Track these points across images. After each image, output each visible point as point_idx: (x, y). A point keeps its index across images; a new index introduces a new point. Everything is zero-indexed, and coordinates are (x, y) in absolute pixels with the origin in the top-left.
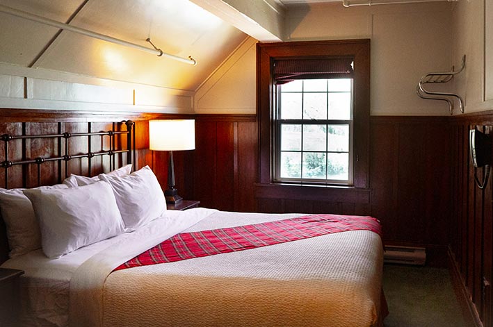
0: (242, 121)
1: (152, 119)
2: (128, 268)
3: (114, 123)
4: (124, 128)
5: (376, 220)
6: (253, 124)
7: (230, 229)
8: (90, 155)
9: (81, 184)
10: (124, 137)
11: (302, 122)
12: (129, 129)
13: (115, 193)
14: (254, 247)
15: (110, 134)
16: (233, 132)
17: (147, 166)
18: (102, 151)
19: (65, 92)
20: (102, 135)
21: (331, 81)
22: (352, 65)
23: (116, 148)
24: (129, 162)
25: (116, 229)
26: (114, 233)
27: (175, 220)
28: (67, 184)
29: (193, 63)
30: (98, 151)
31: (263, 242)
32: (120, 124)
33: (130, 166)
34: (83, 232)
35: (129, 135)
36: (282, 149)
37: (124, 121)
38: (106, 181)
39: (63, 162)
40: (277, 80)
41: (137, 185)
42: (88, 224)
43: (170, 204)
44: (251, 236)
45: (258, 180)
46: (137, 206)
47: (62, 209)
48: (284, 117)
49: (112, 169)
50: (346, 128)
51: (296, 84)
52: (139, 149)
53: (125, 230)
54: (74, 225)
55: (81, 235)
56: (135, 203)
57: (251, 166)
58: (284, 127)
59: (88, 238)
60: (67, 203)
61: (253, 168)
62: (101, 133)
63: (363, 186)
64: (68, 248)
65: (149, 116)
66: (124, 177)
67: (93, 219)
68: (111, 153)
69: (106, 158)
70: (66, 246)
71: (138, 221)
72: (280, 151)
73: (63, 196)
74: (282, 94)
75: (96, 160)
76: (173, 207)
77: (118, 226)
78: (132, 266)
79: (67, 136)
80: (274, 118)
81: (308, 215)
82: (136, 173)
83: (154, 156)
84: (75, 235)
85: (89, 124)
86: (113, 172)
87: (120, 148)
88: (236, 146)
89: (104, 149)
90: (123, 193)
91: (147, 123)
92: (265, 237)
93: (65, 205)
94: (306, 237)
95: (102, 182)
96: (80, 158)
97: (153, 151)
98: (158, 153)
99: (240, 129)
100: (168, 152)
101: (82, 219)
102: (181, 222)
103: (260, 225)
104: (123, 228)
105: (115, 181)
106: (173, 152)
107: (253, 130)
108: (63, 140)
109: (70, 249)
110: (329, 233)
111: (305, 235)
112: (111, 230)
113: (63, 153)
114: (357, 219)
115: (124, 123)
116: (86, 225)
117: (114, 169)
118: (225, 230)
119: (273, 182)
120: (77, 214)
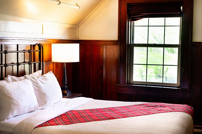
0: (109, 44)
1: (53, 43)
2: (43, 126)
3: (31, 45)
4: (37, 48)
5: (191, 107)
6: (115, 46)
7: (100, 109)
8: (18, 64)
9: (14, 80)
10: (37, 54)
11: (148, 45)
12: (40, 49)
13: (33, 86)
14: (113, 118)
15: (29, 52)
16: (103, 51)
17: (51, 72)
18: (25, 62)
19: (4, 26)
20: (24, 52)
21: (167, 19)
22: (181, 8)
23: (32, 61)
24: (39, 69)
25: (35, 107)
26: (33, 109)
27: (68, 103)
28: (6, 80)
29: (78, 8)
30: (22, 62)
31: (119, 116)
32: (34, 46)
33: (41, 71)
34: (17, 107)
35: (40, 53)
36: (134, 63)
37: (37, 44)
38: (28, 79)
39: (4, 68)
40: (131, 18)
41: (46, 82)
42: (19, 103)
43: (64, 95)
44: (112, 113)
45: (118, 82)
46: (46, 94)
47: (6, 93)
48: (135, 42)
49: (30, 73)
50: (176, 50)
51: (144, 21)
52: (45, 61)
53: (39, 108)
54: (13, 103)
55: (16, 108)
56: (45, 92)
57: (114, 74)
58: (135, 49)
59: (20, 110)
60: (8, 91)
61: (115, 74)
62: (24, 51)
63: (186, 87)
64: (9, 115)
65: (51, 41)
66: (38, 77)
67: (22, 100)
68: (30, 63)
69: (27, 66)
70: (8, 115)
71: (47, 103)
72: (133, 64)
73: (6, 86)
74: (135, 27)
75: (21, 67)
76: (66, 97)
77: (35, 105)
78: (45, 126)
79: (6, 52)
80: (129, 43)
81: (148, 103)
82: (45, 75)
83: (54, 66)
84: (13, 108)
85: (18, 45)
86: (31, 75)
87: (34, 61)
88: (104, 60)
89: (25, 61)
90: (38, 87)
91: (50, 45)
92: (121, 114)
93: (7, 91)
94: (145, 115)
95: (26, 80)
96: (13, 65)
97: (53, 62)
98: (57, 64)
99: (107, 49)
100: (63, 63)
101: (17, 100)
102: (71, 105)
103: (118, 107)
104: (38, 106)
105: (33, 80)
106: (66, 63)
107: (116, 50)
108: (4, 54)
109: (11, 116)
110: (159, 113)
111: (145, 113)
112: (31, 107)
113: (4, 63)
114: (178, 106)
115: (37, 45)
116: (18, 103)
117: (31, 73)
118: (97, 109)
119: (128, 84)
120: (14, 96)
